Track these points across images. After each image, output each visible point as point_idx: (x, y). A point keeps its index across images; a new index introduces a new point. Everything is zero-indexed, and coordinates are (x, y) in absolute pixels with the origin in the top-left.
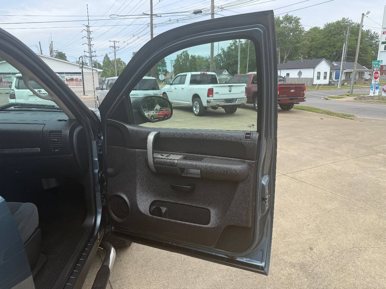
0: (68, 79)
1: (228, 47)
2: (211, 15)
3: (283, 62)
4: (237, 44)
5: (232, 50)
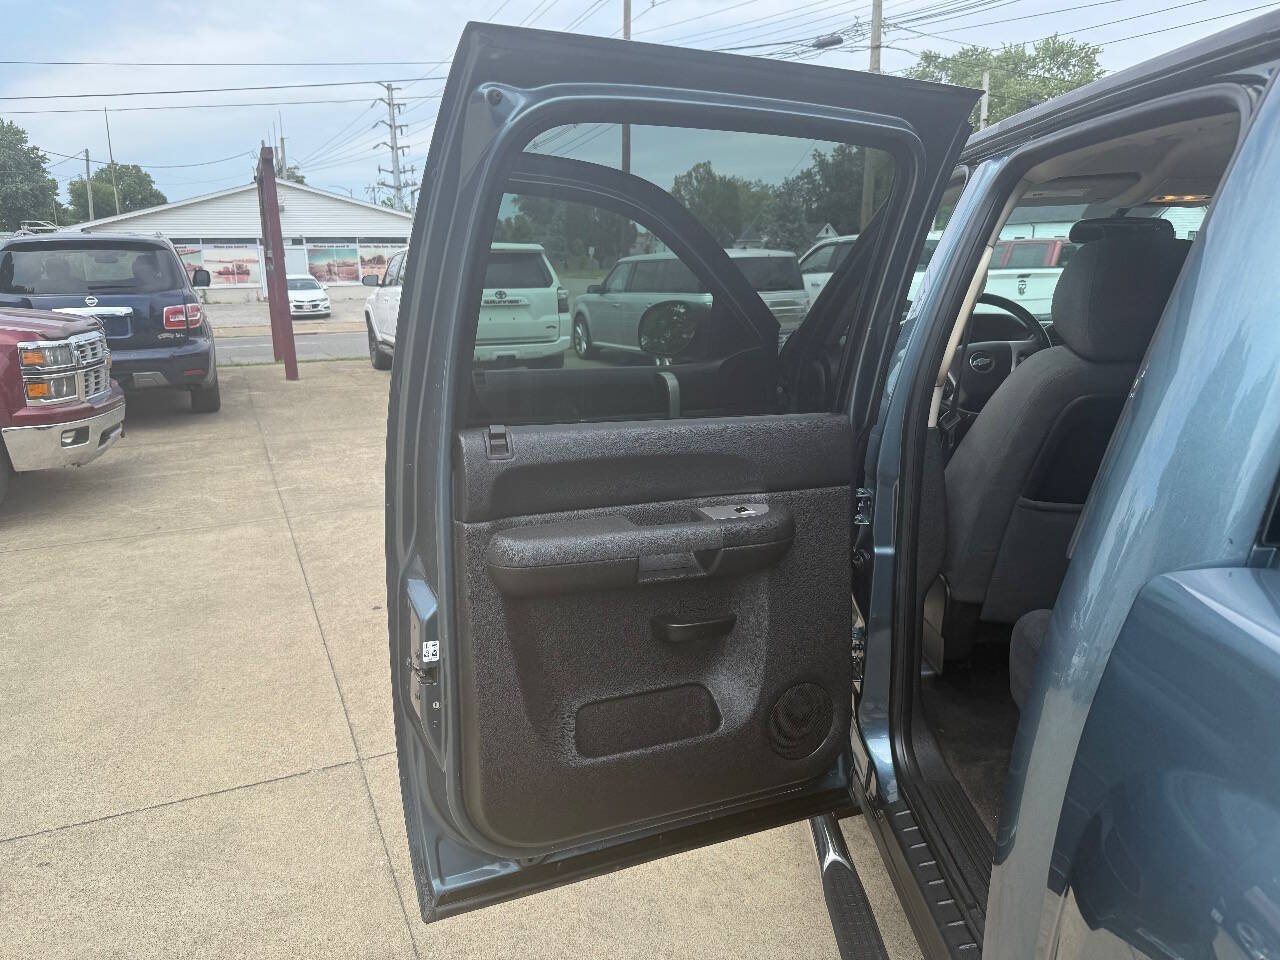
0: (366, 259)
2: (870, 52)
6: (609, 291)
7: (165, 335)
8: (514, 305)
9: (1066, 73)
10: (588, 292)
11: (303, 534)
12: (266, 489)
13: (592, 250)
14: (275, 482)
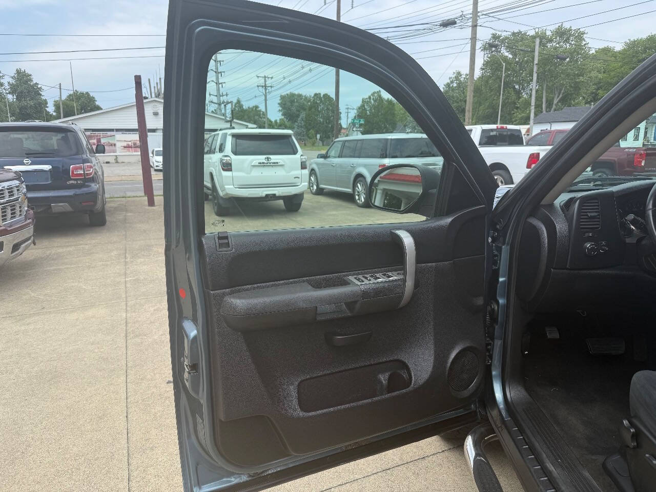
1: (445, 84)
2: (471, 28)
3: (551, 110)
4: (462, 79)
5: (453, 89)
6: (329, 157)
7: (71, 182)
8: (276, 164)
9: (568, 45)
10: (318, 158)
11: (134, 314)
12: (118, 280)
13: (318, 136)
14: (125, 274)
